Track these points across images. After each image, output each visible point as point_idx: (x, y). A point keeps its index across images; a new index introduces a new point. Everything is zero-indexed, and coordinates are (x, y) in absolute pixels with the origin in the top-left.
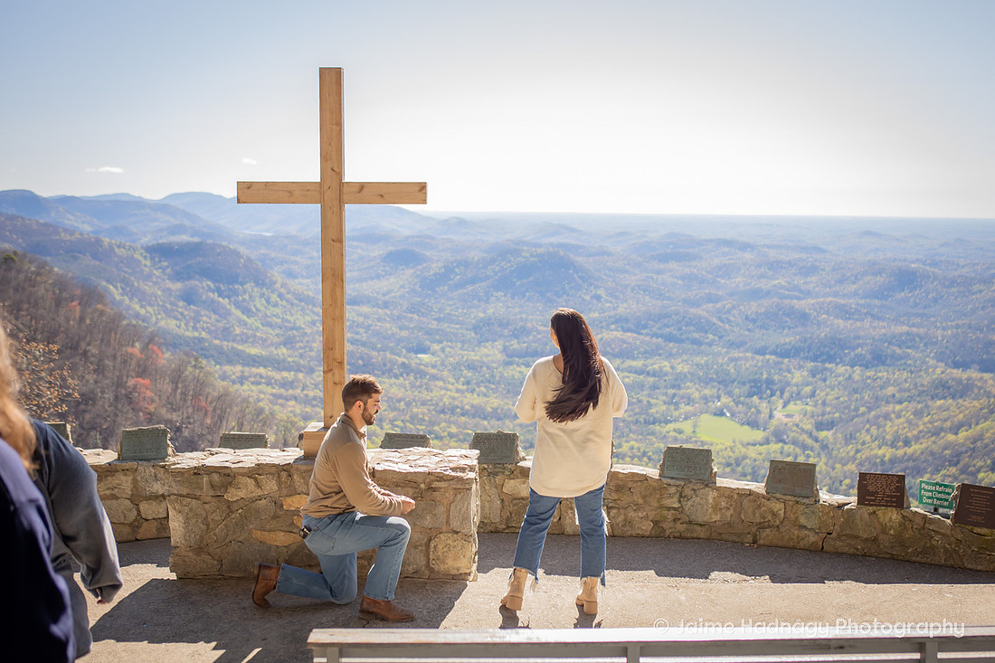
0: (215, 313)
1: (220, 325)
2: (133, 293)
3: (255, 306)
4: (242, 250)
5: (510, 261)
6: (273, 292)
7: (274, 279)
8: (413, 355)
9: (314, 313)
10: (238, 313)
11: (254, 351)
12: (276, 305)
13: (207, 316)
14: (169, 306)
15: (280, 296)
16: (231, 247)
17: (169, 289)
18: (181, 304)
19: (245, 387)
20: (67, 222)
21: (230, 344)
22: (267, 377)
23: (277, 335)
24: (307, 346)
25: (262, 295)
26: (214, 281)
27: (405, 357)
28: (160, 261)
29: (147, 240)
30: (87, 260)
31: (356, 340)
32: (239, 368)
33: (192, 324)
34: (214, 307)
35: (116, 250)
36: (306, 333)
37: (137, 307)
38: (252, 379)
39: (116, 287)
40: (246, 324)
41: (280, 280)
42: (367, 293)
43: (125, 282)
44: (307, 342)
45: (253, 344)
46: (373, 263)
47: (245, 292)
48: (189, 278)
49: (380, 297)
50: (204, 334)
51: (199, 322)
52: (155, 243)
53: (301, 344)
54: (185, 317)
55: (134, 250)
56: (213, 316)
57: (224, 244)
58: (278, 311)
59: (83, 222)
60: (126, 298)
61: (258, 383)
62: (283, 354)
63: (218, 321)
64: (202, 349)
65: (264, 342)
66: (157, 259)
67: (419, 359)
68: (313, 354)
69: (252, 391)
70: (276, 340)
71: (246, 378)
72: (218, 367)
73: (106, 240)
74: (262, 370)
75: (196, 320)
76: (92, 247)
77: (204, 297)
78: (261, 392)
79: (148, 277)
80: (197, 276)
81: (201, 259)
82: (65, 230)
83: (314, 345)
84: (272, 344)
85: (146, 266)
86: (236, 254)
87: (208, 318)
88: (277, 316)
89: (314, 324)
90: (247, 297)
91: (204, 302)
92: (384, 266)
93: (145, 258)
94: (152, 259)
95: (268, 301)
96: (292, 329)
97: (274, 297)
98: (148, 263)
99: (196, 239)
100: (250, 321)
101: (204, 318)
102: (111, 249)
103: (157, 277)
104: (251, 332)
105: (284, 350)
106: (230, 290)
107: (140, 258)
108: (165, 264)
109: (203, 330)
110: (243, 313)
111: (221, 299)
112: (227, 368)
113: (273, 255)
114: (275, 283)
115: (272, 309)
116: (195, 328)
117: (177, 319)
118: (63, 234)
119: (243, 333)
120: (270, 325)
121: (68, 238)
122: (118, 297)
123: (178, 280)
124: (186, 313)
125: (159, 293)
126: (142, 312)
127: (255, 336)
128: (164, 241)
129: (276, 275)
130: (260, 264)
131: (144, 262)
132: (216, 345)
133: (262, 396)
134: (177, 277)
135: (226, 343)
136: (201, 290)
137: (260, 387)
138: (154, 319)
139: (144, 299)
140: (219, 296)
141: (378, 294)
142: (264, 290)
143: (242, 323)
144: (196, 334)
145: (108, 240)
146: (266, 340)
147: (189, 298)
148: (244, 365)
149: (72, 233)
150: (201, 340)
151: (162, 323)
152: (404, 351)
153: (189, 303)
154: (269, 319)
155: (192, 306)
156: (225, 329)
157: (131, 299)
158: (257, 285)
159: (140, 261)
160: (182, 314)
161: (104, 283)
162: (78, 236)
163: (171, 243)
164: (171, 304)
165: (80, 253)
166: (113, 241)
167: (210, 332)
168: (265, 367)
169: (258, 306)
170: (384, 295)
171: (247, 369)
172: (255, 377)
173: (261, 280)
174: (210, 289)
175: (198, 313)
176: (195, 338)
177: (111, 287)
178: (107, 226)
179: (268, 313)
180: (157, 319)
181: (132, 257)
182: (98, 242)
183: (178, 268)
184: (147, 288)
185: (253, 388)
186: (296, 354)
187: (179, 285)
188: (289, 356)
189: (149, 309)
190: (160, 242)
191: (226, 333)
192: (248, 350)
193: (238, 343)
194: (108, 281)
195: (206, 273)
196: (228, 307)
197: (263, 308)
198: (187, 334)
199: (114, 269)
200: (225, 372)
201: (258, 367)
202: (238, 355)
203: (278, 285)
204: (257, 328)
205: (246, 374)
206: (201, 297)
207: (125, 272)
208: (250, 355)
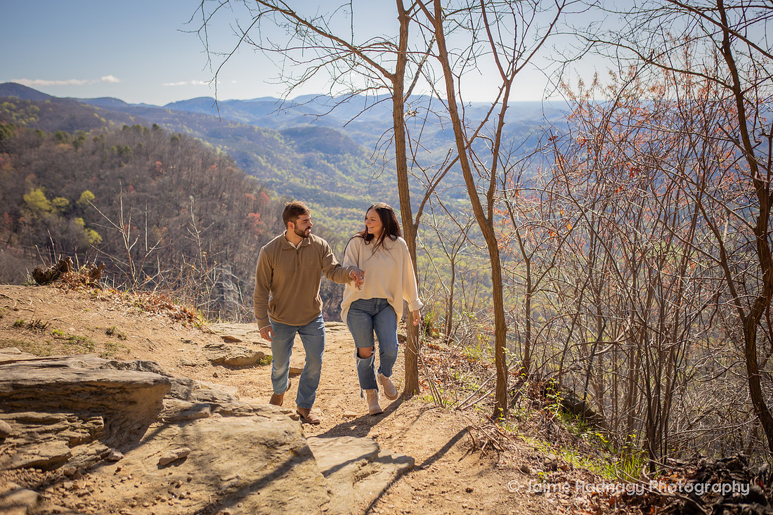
0: (326, 173)
1: (328, 181)
2: (274, 161)
3: (351, 168)
4: (343, 132)
5: (521, 135)
6: (362, 159)
7: (363, 150)
8: (454, 200)
9: (388, 172)
10: (340, 173)
11: (349, 198)
12: (365, 168)
13: (319, 175)
14: (295, 169)
15: (367, 161)
16: (335, 130)
17: (296, 158)
18: (304, 168)
19: (344, 221)
20: (234, 117)
21: (334, 193)
22: (358, 215)
23: (365, 187)
24: (383, 195)
25: (356, 161)
26: (325, 152)
27: (449, 201)
28: (290, 140)
29: (282, 127)
30: (245, 141)
31: (417, 190)
32: (340, 209)
33: (310, 181)
34: (325, 170)
35: (263, 133)
36: (383, 186)
37: (276, 170)
38: (348, 216)
39: (262, 157)
40: (345, 180)
41: (367, 151)
42: (424, 159)
43: (268, 154)
44: (384, 191)
45: (349, 193)
46: (428, 139)
47: (344, 159)
48: (309, 151)
49: (433, 161)
50: (318, 187)
51: (315, 179)
52: (287, 128)
53: (380, 193)
54: (306, 176)
55: (274, 134)
56: (324, 175)
57: (330, 128)
58: (366, 171)
59: (244, 117)
60: (269, 164)
61: (353, 219)
62: (368, 200)
63: (327, 178)
64: (317, 197)
65: (356, 192)
66: (288, 139)
67: (459, 203)
68: (388, 199)
69: (348, 224)
70: (364, 190)
71: (345, 215)
72: (327, 208)
73: (256, 127)
74: (354, 210)
75: (313, 178)
76: (248, 132)
77: (318, 163)
78: (354, 224)
79: (283, 151)
80: (314, 150)
81: (315, 138)
82: (232, 122)
83: (389, 193)
84: (361, 194)
85: (281, 143)
86: (338, 134)
87: (321, 177)
88: (365, 175)
89: (390, 180)
90: (345, 162)
91: (318, 166)
92: (436, 140)
93: (281, 138)
94: (285, 139)
95: (359, 165)
96: (375, 183)
97: (363, 162)
98: (283, 142)
99: (314, 125)
100: (348, 178)
101: (318, 177)
102: (260, 133)
103: (289, 151)
104: (348, 185)
105: (369, 197)
106: (335, 158)
107: (278, 139)
108: (293, 142)
109: (318, 184)
110: (343, 173)
111: (329, 164)
112: (332, 209)
113: (363, 134)
114: (364, 153)
115: (362, 170)
116: (312, 183)
117: (301, 178)
118: (230, 124)
119: (342, 186)
120: (361, 181)
121: (233, 127)
122: (264, 164)
123: (301, 152)
124: (306, 173)
125: (290, 161)
126: (279, 173)
127: (350, 188)
128: (294, 127)
129: (366, 148)
130: (354, 141)
131: (280, 141)
132: (326, 194)
133: (354, 227)
134: (301, 150)
135: (332, 193)
136: (316, 159)
137: (353, 221)
138: (286, 178)
139: (280, 165)
140: (328, 162)
141: (432, 159)
142: (357, 158)
143: (344, 180)
144: (313, 187)
145: (257, 127)
146: (357, 191)
147: (309, 164)
148: (343, 207)
149: (235, 124)
150: (316, 191)
151: (292, 180)
152: (448, 197)
153: (309, 168)
154: (360, 177)
155: (311, 169)
156: (332, 184)
157: (272, 165)
158: (352, 155)
159: (278, 141)
160: (304, 174)
161: (255, 155)
162: (239, 125)
163: (297, 128)
164: (298, 168)
165: (240, 136)
166: (261, 128)
167: (322, 186)
168: (357, 208)
169: (353, 168)
170: (436, 160)
171: (345, 209)
172: (350, 214)
173: (355, 151)
174: (322, 158)
175: (314, 173)
176: (313, 189)
177: (260, 158)
178: (258, 118)
179: (360, 173)
180: (289, 178)
181: (273, 138)
182: (252, 129)
183: (301, 144)
184: (282, 158)
185: (349, 221)
186: (377, 199)
187: (302, 156)
188: (373, 201)
189: (284, 171)
190: (291, 127)
191: (332, 186)
192: (345, 197)
193: (340, 193)
194: (257, 154)
195: (319, 147)
196: (334, 169)
197: (355, 170)
198: (307, 187)
199: (262, 146)
200: (331, 211)
201: (352, 208)
202: (339, 201)
203: (366, 154)
204: (353, 182)
205: (344, 212)
206: (316, 163)
207: (269, 148)
208: (347, 201)
